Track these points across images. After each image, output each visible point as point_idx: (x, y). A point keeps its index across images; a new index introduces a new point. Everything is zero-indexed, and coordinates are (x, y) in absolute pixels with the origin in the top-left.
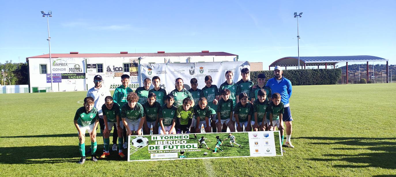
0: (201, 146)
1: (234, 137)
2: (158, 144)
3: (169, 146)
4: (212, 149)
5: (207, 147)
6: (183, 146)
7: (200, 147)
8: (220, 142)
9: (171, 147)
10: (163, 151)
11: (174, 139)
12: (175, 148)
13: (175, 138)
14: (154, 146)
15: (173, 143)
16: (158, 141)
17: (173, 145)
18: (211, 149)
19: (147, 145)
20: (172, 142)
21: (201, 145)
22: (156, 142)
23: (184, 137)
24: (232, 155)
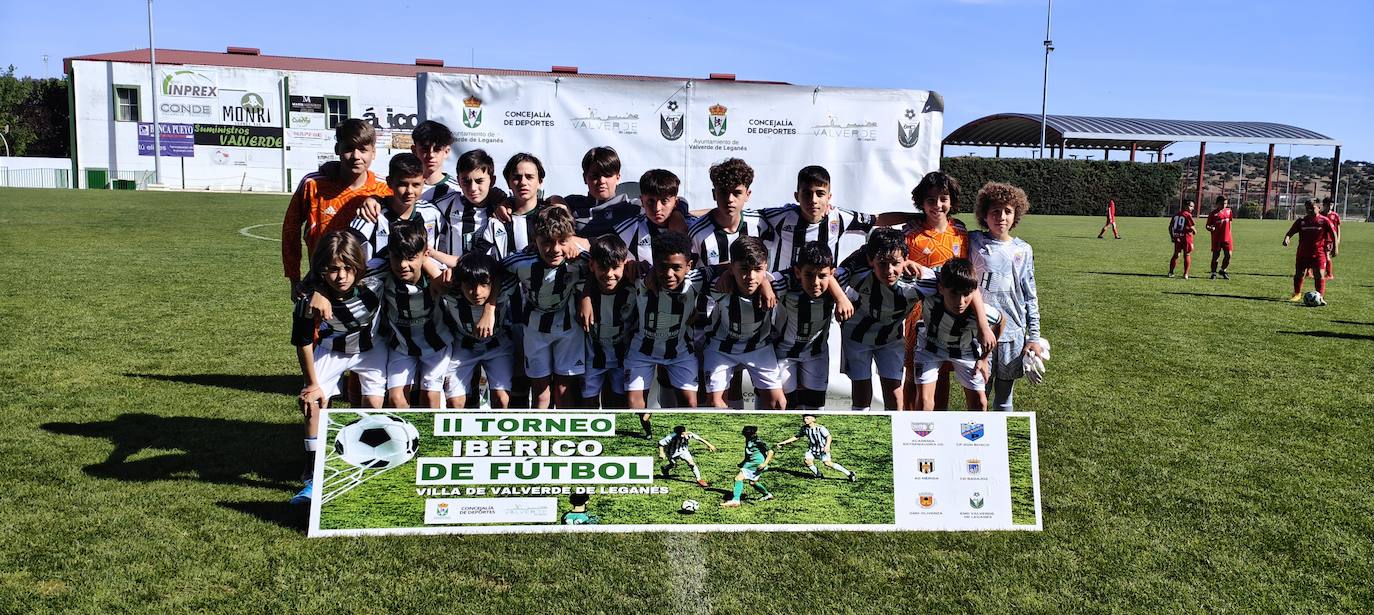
0: (671, 472)
1: (826, 432)
2: (463, 453)
3: (519, 467)
4: (720, 486)
5: (698, 476)
6: (585, 468)
7: (665, 474)
8: (758, 456)
9: (527, 470)
10: (487, 489)
11: (543, 433)
12: (545, 476)
13: (548, 429)
14: (447, 463)
15: (537, 450)
16: (464, 440)
17: (536, 460)
18: (714, 486)
19: (409, 457)
20: (533, 445)
21: (671, 465)
22: (457, 445)
23: (594, 425)
24: (814, 519)
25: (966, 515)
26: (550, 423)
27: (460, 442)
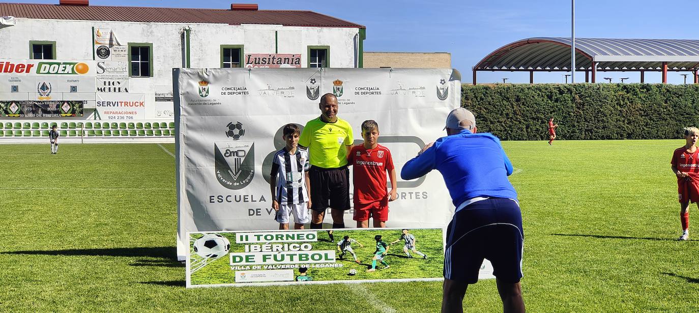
0: (343, 257)
1: (413, 237)
3: (275, 256)
5: (356, 258)
6: (305, 256)
7: (341, 258)
8: (382, 248)
9: (279, 258)
11: (285, 240)
12: (287, 260)
14: (243, 255)
15: (283, 248)
17: (282, 253)
19: (226, 253)
20: (281, 246)
21: (343, 254)
23: (307, 237)
24: (409, 276)
26: (288, 236)
27: (248, 246)
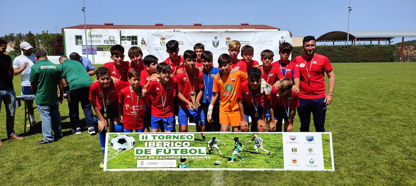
0: (212, 152)
1: (261, 139)
2: (148, 146)
3: (165, 150)
4: (227, 156)
5: (220, 153)
6: (185, 150)
7: (210, 153)
8: (239, 147)
9: (167, 151)
10: (155, 157)
12: (173, 153)
13: (173, 138)
17: (170, 148)
19: (132, 147)
20: (169, 143)
21: (211, 150)
22: (146, 143)
23: (187, 137)
24: (257, 167)
25: (308, 166)
